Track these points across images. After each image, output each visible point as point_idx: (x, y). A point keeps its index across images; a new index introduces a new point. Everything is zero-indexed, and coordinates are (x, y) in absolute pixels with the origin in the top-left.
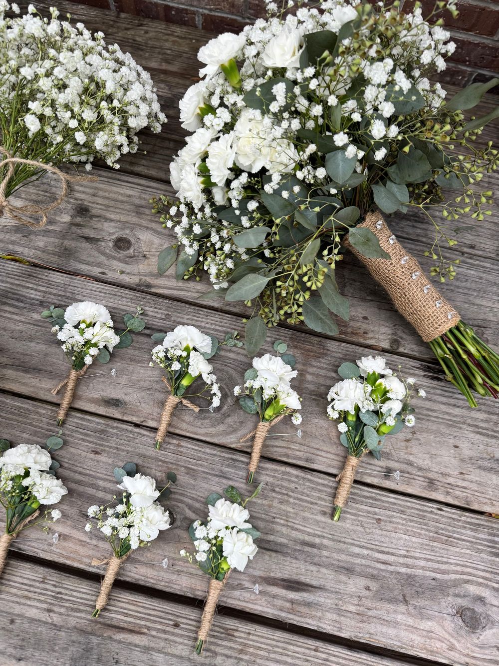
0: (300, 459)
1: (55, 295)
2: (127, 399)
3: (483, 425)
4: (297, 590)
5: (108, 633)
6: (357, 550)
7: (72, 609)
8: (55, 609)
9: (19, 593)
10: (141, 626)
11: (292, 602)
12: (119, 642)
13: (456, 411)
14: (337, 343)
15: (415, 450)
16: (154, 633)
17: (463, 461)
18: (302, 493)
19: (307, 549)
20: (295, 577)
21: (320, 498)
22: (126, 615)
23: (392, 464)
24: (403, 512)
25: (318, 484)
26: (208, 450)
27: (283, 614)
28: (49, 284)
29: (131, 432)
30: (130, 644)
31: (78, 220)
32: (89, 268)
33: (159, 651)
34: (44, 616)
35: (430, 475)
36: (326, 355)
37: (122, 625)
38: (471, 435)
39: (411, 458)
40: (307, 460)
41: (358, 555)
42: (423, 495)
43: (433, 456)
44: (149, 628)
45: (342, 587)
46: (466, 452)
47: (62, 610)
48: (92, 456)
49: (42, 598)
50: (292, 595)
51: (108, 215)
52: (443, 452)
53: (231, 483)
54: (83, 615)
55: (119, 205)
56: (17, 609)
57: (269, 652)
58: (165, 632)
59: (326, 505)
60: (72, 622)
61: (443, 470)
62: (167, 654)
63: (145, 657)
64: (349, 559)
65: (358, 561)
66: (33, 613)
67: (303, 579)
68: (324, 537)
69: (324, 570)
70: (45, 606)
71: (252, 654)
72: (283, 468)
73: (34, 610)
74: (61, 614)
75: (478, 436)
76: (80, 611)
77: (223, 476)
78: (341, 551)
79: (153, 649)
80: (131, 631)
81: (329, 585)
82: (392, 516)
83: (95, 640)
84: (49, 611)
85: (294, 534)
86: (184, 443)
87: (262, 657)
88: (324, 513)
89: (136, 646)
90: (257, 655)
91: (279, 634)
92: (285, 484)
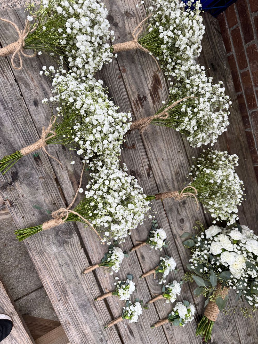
0: (158, 309)
1: (159, 218)
2: (146, 259)
3: (191, 337)
4: (131, 334)
5: (93, 306)
6: (147, 337)
7: (91, 294)
8: (89, 290)
9: (86, 279)
10: (99, 311)
11: (128, 335)
12: (93, 310)
13: (191, 330)
14: (190, 293)
15: (176, 329)
16: (100, 315)
17: (181, 340)
18: (151, 316)
19: (140, 327)
20: (133, 331)
21: (153, 320)
22: (99, 305)
23: (170, 327)
24: (162, 338)
25: (156, 317)
26: (147, 289)
27: (124, 336)
28: (161, 213)
29: (139, 268)
30: (94, 312)
31: (181, 204)
32: (171, 219)
33: (97, 319)
34: (85, 289)
35: (173, 336)
36: (186, 293)
37: (96, 307)
38: (187, 337)
39: (174, 330)
40: (159, 311)
41: (146, 338)
42: (168, 339)
43: (178, 334)
44: (100, 313)
45: (138, 341)
46: (183, 339)
47: (90, 292)
48: (128, 265)
49: (89, 285)
50: (129, 334)
51: (187, 210)
52: (180, 335)
53: (143, 300)
54: (92, 297)
55: (192, 210)
56: (82, 282)
57: (114, 340)
58: (102, 316)
59: (152, 323)
60: (89, 296)
61: (176, 338)
62: (98, 321)
63: (93, 318)
64: (144, 337)
65: (145, 339)
66: (84, 286)
67: (134, 333)
68: (145, 328)
69: (138, 334)
70: (88, 287)
71: (111, 337)
72: (154, 307)
73: (85, 286)
74: (89, 292)
75: (188, 338)
76: (92, 296)
77: (143, 297)
78: (145, 334)
79: (96, 317)
80: (97, 310)
81: (136, 339)
82: (159, 337)
83: (89, 304)
84: (87, 289)
85: (142, 322)
86: (145, 282)
87: (112, 340)
88: (150, 324)
89: (95, 314)
90: (111, 338)
91: (119, 338)
92: (151, 311)
